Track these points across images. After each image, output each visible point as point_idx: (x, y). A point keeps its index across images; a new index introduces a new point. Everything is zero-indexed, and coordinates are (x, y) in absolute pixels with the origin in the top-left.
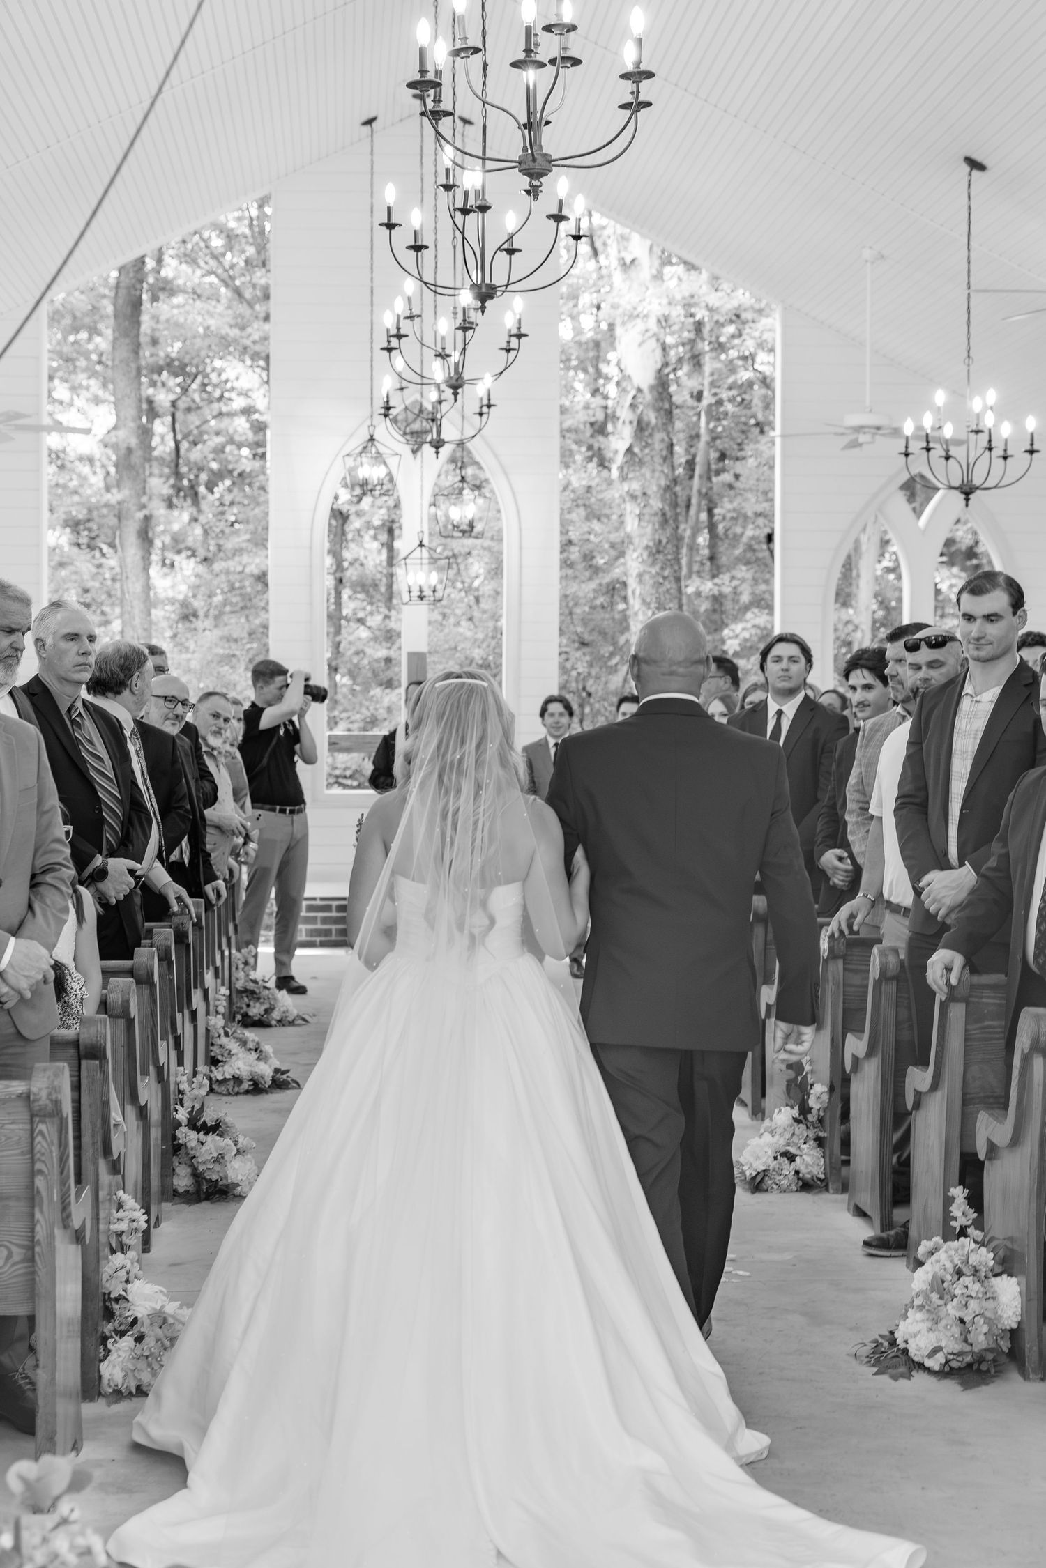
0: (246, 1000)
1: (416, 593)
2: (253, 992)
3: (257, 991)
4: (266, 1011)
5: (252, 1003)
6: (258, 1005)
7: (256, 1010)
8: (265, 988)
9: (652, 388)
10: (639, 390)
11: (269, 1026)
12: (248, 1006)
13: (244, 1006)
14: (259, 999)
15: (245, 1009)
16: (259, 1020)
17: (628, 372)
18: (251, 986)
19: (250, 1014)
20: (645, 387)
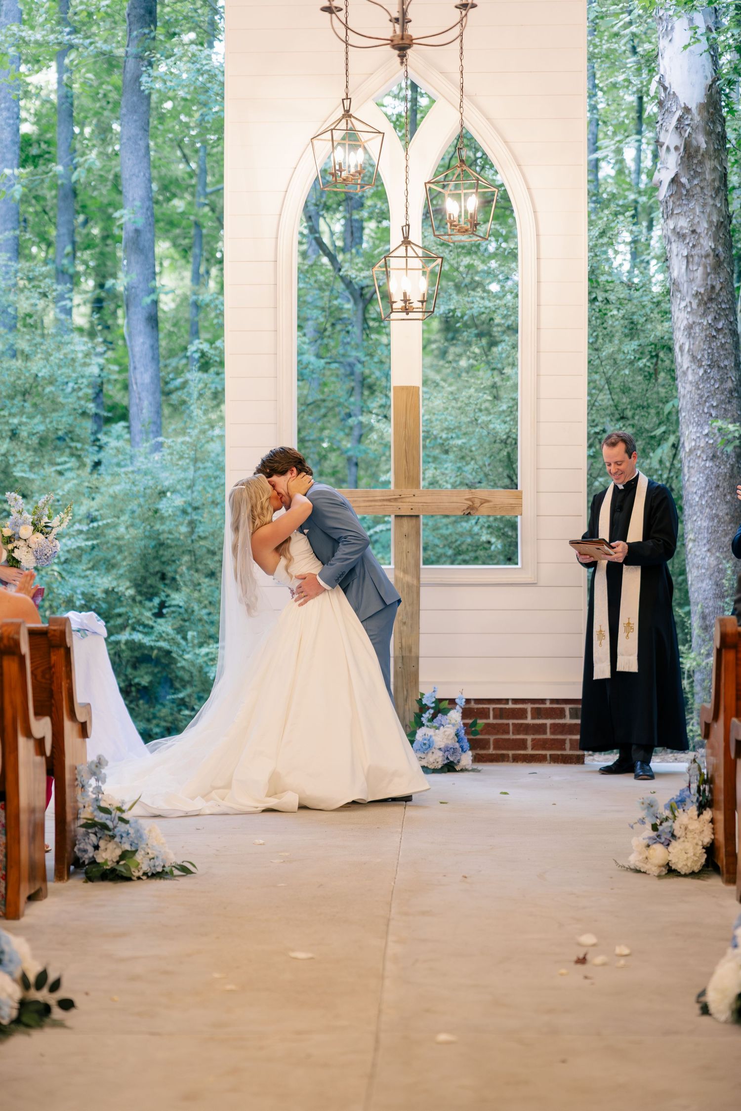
0: (93, 838)
1: (399, 305)
2: (104, 827)
3: (110, 824)
4: (124, 855)
5: (102, 844)
6: (111, 846)
7: (108, 855)
8: (122, 820)
9: (703, 107)
10: (687, 110)
11: (129, 879)
12: (96, 847)
13: (90, 849)
14: (113, 837)
15: (91, 852)
16: (113, 870)
17: (675, 88)
18: (101, 817)
19: (99, 860)
20: (693, 106)
